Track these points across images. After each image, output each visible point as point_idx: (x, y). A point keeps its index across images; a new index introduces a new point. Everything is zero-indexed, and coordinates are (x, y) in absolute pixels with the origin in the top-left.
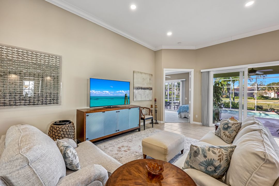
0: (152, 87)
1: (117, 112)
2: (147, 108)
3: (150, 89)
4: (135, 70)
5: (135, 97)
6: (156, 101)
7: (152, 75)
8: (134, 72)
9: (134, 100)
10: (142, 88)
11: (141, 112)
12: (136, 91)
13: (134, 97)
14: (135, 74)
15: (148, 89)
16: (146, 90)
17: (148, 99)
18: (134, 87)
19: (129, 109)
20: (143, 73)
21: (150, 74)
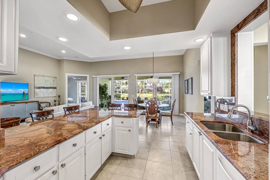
0: (56, 87)
1: (11, 106)
2: (47, 102)
3: (53, 88)
4: (36, 74)
5: (37, 95)
6: (60, 97)
7: (56, 78)
8: (35, 75)
9: (36, 97)
10: (44, 88)
11: (39, 105)
12: (37, 90)
13: (35, 95)
14: (35, 77)
15: (52, 88)
16: (49, 89)
17: (52, 96)
18: (35, 87)
19: (26, 103)
20: (45, 76)
21: (53, 77)
